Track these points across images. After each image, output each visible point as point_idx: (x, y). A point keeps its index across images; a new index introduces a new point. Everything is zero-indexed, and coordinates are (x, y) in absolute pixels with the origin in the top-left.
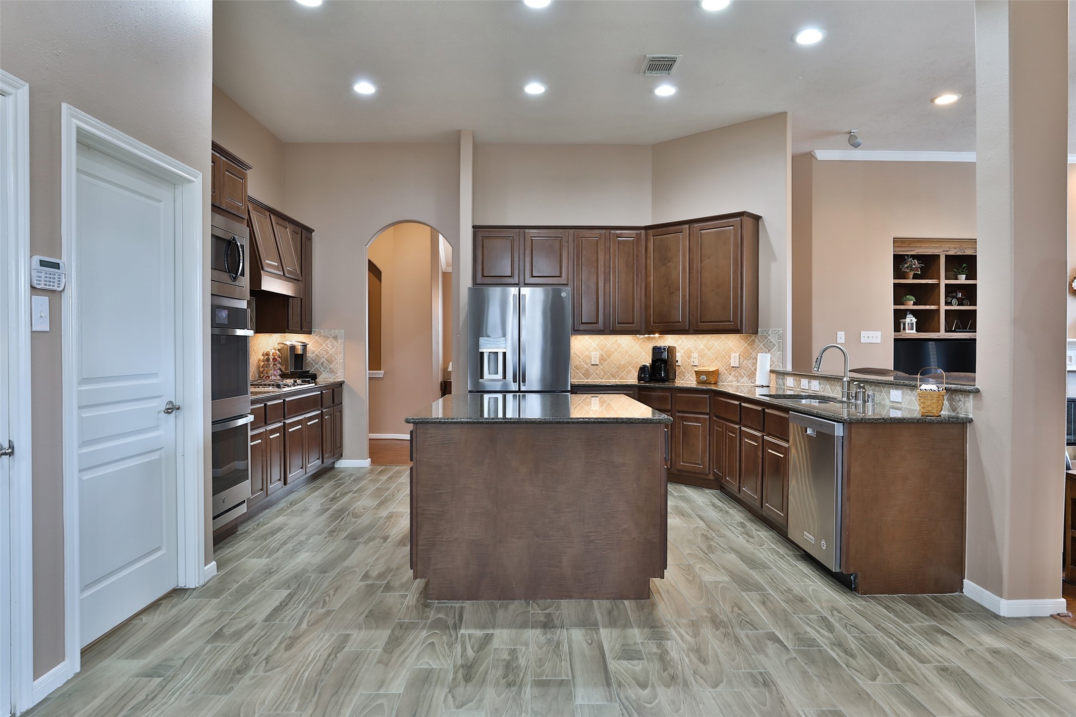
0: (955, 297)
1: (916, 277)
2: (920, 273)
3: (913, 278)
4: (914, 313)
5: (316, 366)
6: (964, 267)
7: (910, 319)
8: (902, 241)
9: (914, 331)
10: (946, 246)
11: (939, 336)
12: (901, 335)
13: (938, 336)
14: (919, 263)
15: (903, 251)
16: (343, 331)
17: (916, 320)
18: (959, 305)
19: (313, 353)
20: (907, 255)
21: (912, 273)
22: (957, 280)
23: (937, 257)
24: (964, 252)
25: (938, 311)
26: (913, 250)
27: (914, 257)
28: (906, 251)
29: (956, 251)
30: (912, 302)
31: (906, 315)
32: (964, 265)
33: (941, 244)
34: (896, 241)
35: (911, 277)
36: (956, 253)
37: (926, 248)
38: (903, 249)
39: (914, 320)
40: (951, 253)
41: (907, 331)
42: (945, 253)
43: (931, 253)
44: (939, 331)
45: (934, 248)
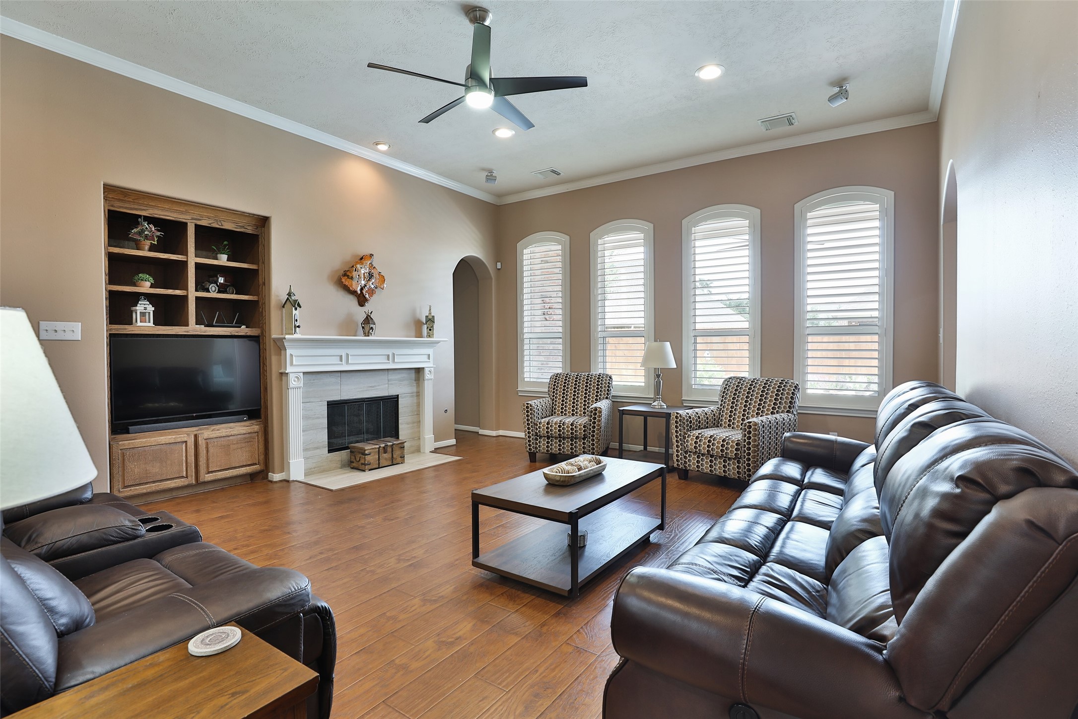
0: (216, 282)
1: (152, 248)
2: (156, 243)
3: (150, 250)
4: (149, 297)
6: (225, 246)
7: (144, 308)
8: (122, 191)
9: (151, 324)
10: (196, 213)
11: (188, 332)
12: (126, 329)
13: (185, 331)
14: (158, 231)
15: (126, 208)
17: (153, 309)
18: (219, 292)
20: (140, 216)
21: (148, 243)
22: (217, 259)
23: (184, 225)
24: (222, 225)
25: (185, 298)
26: (144, 210)
27: (150, 220)
28: (131, 209)
29: (210, 222)
30: (148, 284)
31: (139, 300)
32: (226, 243)
33: (186, 208)
34: (108, 189)
35: (147, 247)
36: (210, 224)
37: (163, 209)
38: (127, 205)
39: (151, 309)
40: (204, 223)
41: (139, 324)
42: (194, 221)
43: (173, 219)
44: (187, 325)
45: (176, 211)
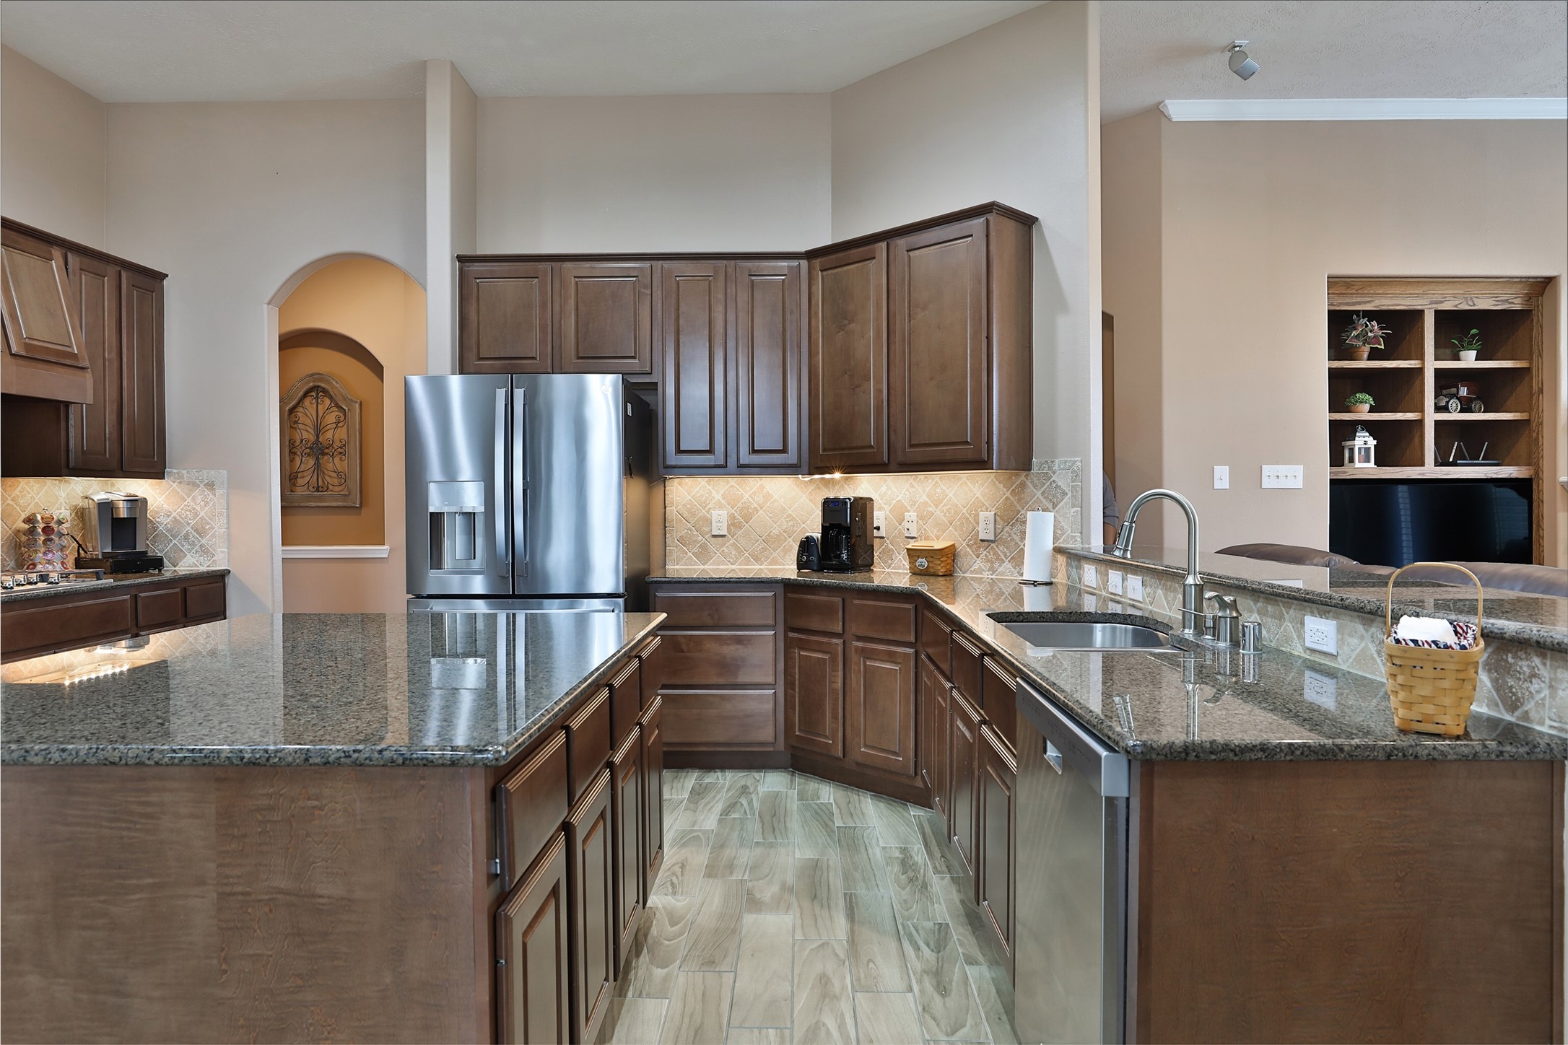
0: (1456, 396)
1: (1374, 355)
2: (1383, 347)
3: (1369, 358)
4: (1371, 427)
5: (174, 541)
6: (1473, 336)
7: (1364, 441)
8: (1345, 282)
9: (1372, 464)
10: (1437, 291)
11: (1423, 474)
12: (1346, 472)
13: (1420, 474)
14: (1382, 328)
15: (1347, 304)
16: (225, 472)
17: (1375, 442)
18: (1461, 410)
19: (169, 516)
20: (1357, 312)
21: (1367, 348)
22: (1459, 360)
23: (1419, 314)
24: (1474, 305)
25: (1420, 423)
26: (1368, 302)
27: (1370, 315)
28: (1354, 304)
29: (1457, 303)
30: (1367, 407)
31: (1356, 432)
32: (1474, 331)
33: (1425, 288)
34: (1334, 282)
35: (1366, 355)
36: (1456, 306)
37: (1394, 296)
38: (1348, 300)
39: (1372, 442)
40: (1447, 306)
41: (1357, 465)
42: (1434, 306)
43: (1405, 308)
44: (1422, 464)
45: (1411, 296)
